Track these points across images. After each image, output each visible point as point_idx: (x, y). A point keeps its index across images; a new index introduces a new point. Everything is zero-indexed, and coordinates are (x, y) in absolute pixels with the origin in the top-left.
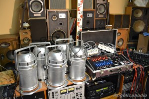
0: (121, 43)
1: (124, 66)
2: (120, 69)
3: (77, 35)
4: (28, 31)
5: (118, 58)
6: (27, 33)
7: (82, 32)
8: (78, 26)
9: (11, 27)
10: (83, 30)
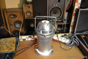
3: (74, 12)
4: (31, 6)
6: (29, 7)
7: (80, 10)
8: (76, 3)
9: (19, 3)
10: (81, 8)
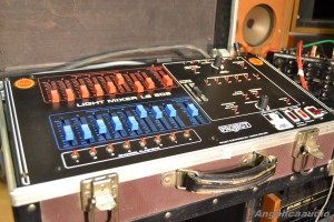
0: (261, 29)
1: (291, 137)
2: (259, 160)
5: (245, 86)
